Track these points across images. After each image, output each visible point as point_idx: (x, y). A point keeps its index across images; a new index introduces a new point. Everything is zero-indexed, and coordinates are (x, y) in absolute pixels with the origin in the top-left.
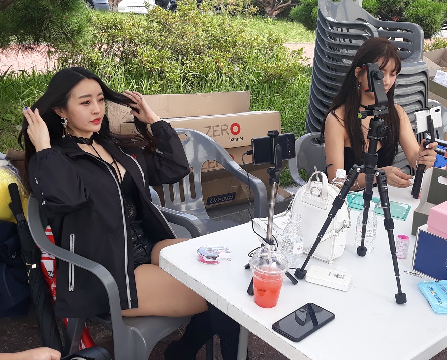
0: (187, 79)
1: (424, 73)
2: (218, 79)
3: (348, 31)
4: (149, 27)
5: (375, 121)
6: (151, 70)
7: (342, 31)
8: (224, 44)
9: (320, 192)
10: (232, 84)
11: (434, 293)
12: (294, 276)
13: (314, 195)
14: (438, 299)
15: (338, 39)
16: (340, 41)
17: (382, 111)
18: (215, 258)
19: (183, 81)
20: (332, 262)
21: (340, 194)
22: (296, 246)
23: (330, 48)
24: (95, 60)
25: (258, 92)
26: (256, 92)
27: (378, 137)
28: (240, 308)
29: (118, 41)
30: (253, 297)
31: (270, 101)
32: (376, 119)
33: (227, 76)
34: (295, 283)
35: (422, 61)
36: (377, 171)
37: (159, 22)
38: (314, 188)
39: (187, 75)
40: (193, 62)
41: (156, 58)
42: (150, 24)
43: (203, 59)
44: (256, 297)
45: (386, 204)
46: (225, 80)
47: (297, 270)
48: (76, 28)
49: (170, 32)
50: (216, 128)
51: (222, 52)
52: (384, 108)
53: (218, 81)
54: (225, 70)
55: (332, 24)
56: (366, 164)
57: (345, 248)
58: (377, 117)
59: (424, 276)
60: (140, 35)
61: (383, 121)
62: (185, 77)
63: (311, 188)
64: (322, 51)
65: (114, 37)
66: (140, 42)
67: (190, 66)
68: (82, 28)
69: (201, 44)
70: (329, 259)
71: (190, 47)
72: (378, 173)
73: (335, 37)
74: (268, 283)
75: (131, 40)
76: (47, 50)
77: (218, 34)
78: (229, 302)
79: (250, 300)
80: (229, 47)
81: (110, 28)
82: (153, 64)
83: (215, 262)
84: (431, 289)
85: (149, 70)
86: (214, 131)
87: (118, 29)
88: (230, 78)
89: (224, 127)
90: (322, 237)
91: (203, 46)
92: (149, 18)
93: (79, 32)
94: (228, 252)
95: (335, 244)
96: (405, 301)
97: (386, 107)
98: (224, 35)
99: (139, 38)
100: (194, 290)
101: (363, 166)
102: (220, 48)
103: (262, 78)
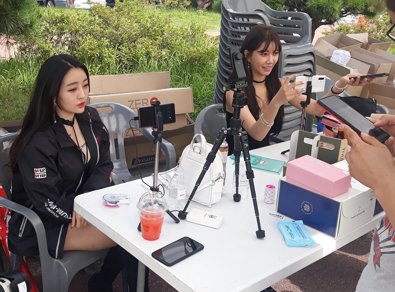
0: (122, 62)
1: (311, 53)
2: (148, 62)
3: (248, 20)
4: (91, 21)
5: (238, 93)
6: (91, 56)
7: (243, 20)
8: (153, 33)
9: (200, 150)
10: (159, 66)
11: (289, 230)
12: (177, 217)
13: (196, 152)
14: (291, 235)
15: (239, 28)
16: (241, 29)
17: (242, 84)
18: (116, 203)
19: (119, 65)
20: (211, 206)
21: (212, 151)
22: (179, 192)
23: (233, 35)
24: (47, 49)
25: (181, 72)
26: (180, 72)
27: (240, 105)
28: (130, 241)
29: (65, 33)
30: (141, 233)
31: (191, 79)
32: (238, 91)
33: (155, 60)
34: (177, 222)
35: (310, 44)
36: (240, 132)
37: (100, 17)
38: (196, 148)
39: (123, 59)
40: (127, 48)
41: (95, 46)
42: (93, 18)
43: (135, 46)
44: (143, 232)
45: (247, 158)
46: (154, 63)
47: (180, 212)
48: (29, 23)
49: (109, 24)
50: (137, 102)
51: (152, 39)
52: (244, 82)
53: (148, 64)
54: (153, 54)
55: (234, 16)
56: (232, 127)
57: (222, 195)
58: (239, 89)
59: (285, 218)
60: (84, 27)
61: (244, 92)
62: (120, 60)
63: (193, 147)
64: (225, 38)
65: (62, 29)
66: (84, 33)
67: (125, 52)
68: (33, 23)
69: (134, 33)
70: (208, 204)
71: (125, 36)
72: (240, 134)
73: (236, 26)
74: (150, 221)
75: (77, 31)
76: (6, 41)
77: (148, 25)
78: (122, 236)
79: (139, 235)
80: (158, 35)
81: (58, 23)
82: (93, 51)
83: (117, 206)
84: (288, 227)
85: (90, 55)
86: (136, 104)
87: (64, 23)
88: (159, 61)
89: (145, 101)
90: (199, 185)
91: (135, 35)
92: (92, 13)
93: (31, 26)
94: (127, 199)
95: (213, 192)
96: (264, 236)
97: (246, 81)
98: (154, 26)
99: (83, 30)
100: (98, 228)
101: (229, 129)
102: (150, 37)
103: (185, 60)
